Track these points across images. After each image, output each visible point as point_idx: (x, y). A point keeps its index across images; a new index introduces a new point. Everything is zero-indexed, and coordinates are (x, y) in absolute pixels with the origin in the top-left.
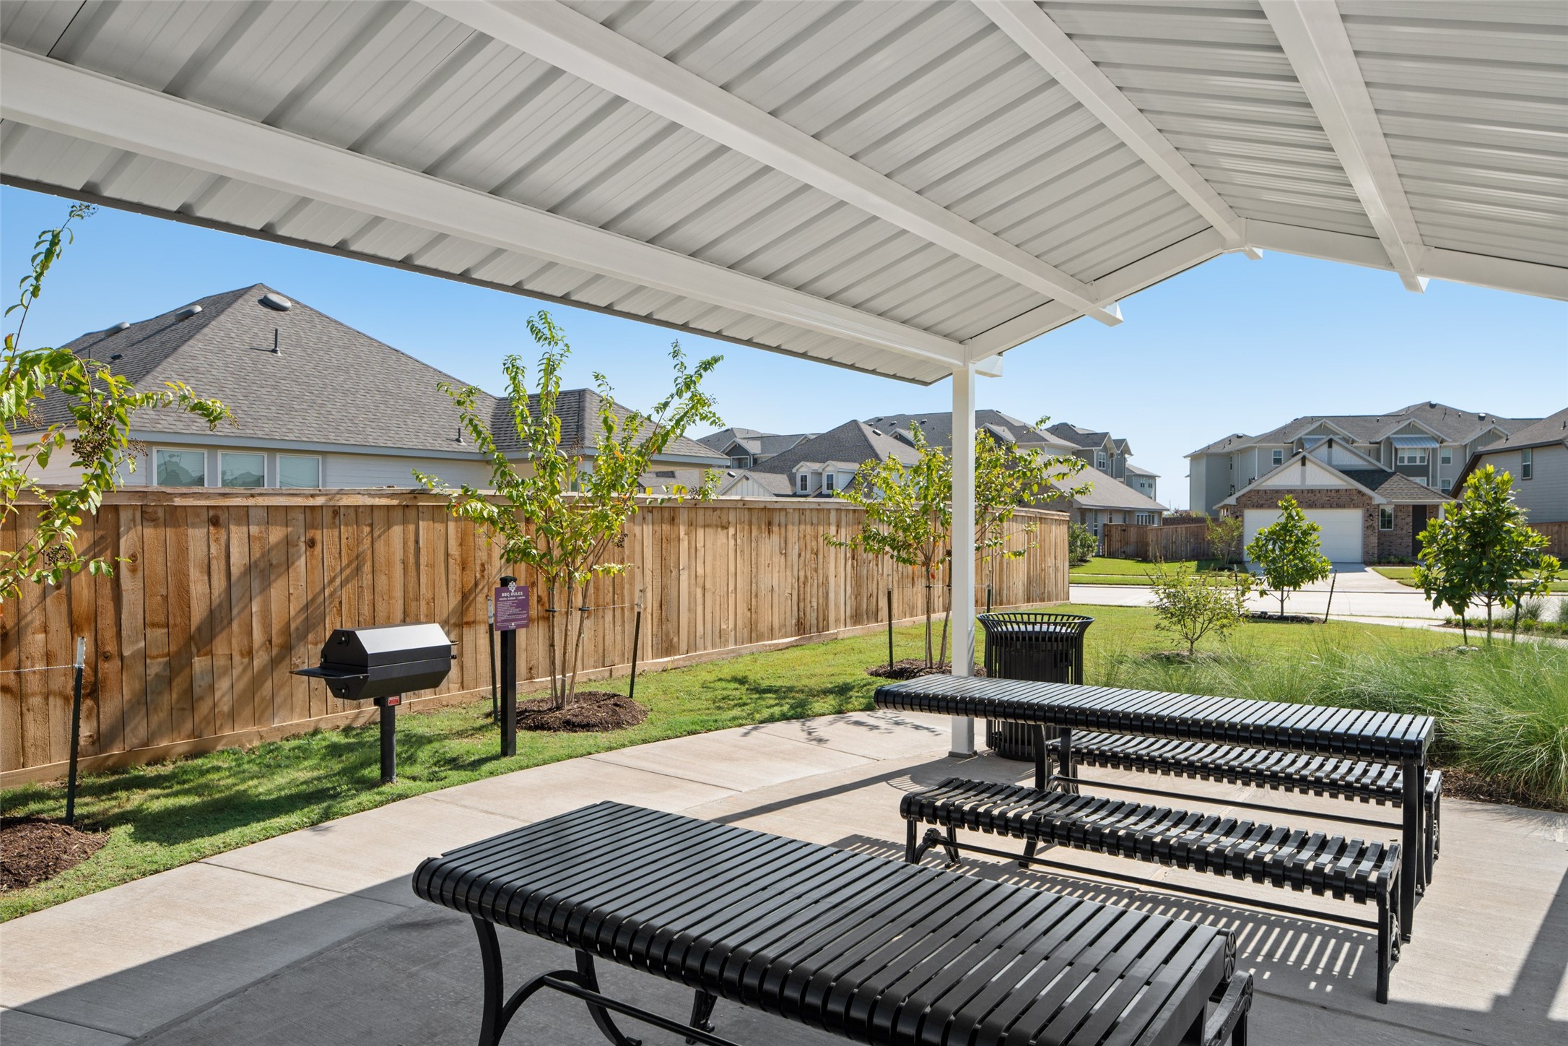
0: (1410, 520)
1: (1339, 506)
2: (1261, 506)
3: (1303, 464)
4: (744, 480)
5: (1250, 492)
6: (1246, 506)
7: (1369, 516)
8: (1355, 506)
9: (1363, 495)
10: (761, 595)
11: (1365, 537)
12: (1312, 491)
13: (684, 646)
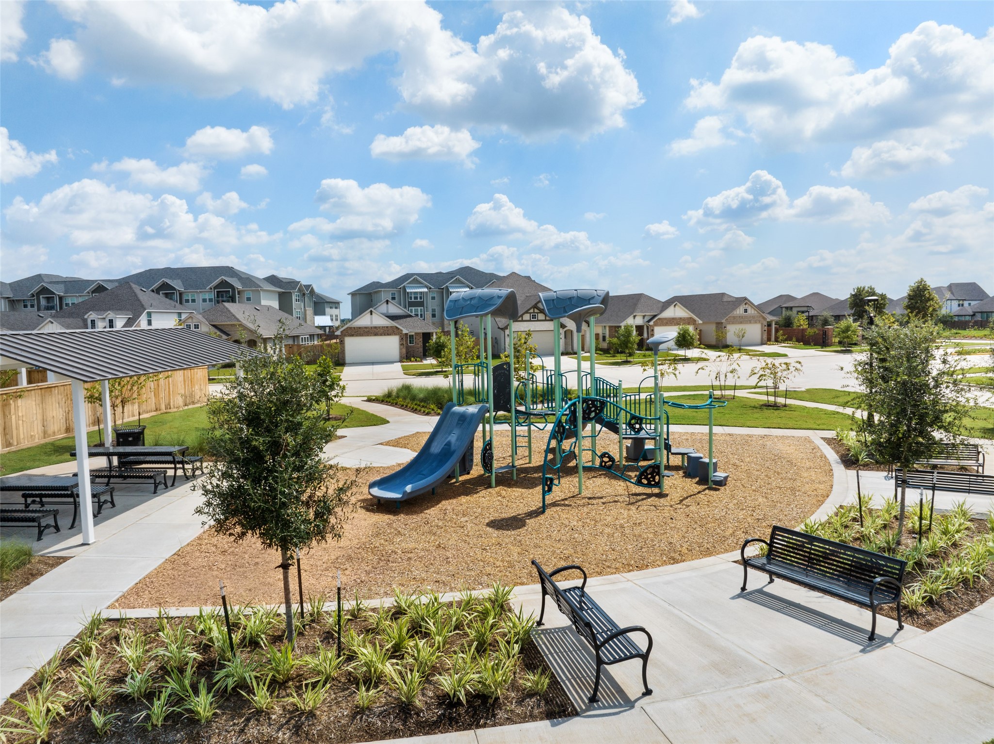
0: (421, 340)
1: (388, 335)
2: (352, 335)
3: (371, 314)
4: (50, 324)
5: (347, 328)
6: (345, 336)
7: (401, 339)
8: (395, 334)
9: (399, 329)
10: (48, 419)
11: (400, 349)
12: (376, 327)
13: (15, 443)
